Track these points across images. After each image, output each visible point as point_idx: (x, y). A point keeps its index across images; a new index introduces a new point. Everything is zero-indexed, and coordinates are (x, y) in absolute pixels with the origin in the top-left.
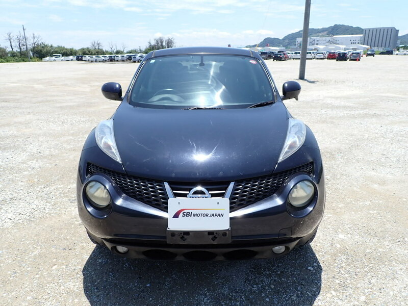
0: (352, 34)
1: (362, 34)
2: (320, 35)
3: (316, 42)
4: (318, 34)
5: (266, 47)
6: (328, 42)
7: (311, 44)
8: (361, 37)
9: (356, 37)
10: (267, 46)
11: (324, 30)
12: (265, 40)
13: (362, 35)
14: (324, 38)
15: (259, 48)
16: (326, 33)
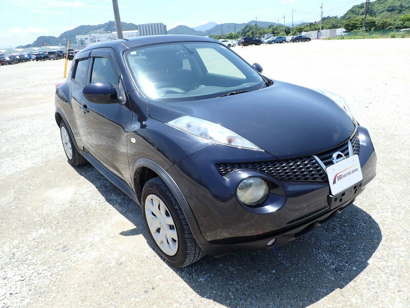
0: (128, 30)
1: (137, 29)
2: (98, 31)
3: (97, 40)
4: (96, 31)
5: (42, 47)
6: (109, 39)
7: (92, 41)
8: (137, 32)
9: (133, 33)
10: (43, 45)
11: (100, 27)
12: (38, 38)
13: (137, 31)
14: (104, 35)
15: (36, 48)
16: (103, 29)
